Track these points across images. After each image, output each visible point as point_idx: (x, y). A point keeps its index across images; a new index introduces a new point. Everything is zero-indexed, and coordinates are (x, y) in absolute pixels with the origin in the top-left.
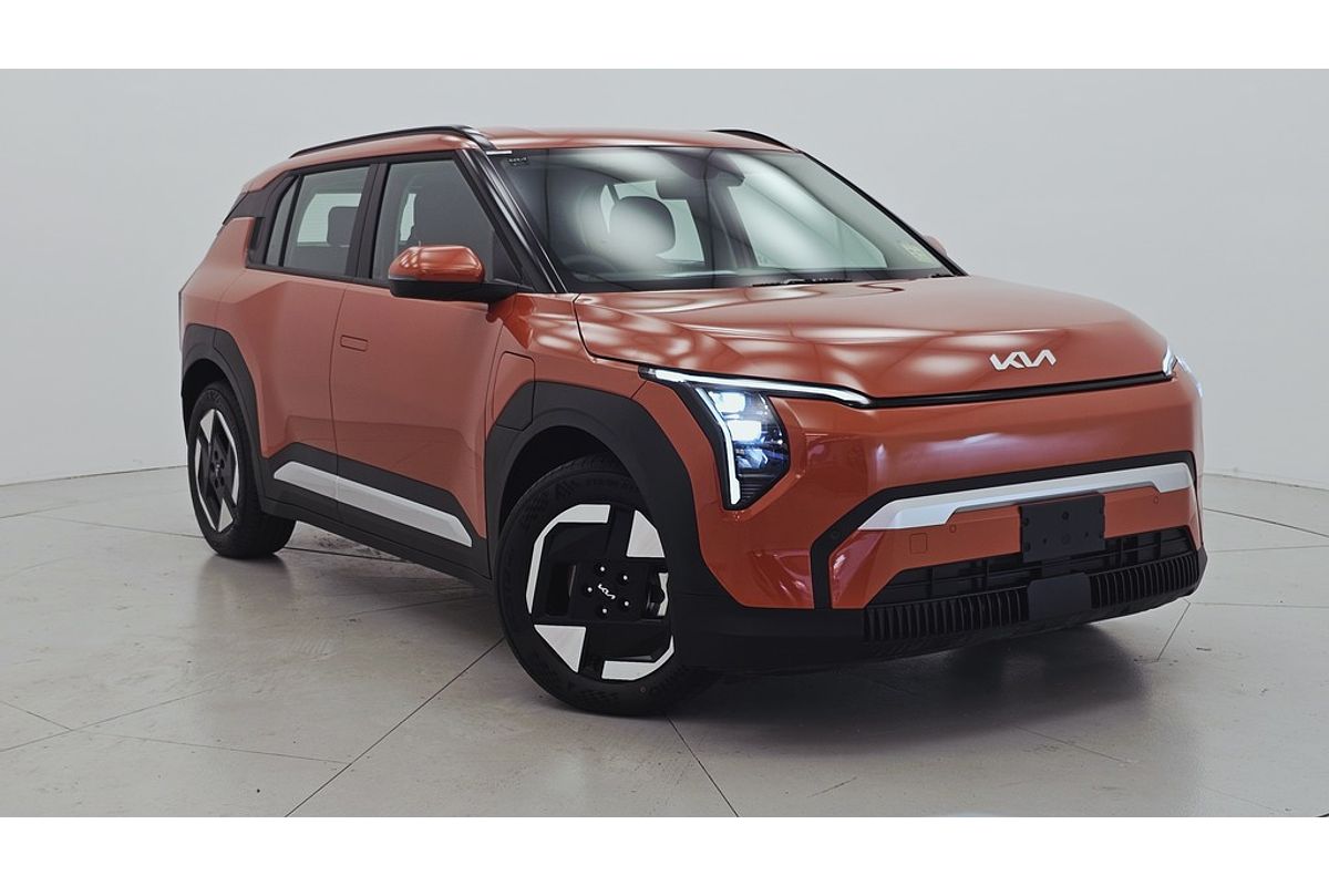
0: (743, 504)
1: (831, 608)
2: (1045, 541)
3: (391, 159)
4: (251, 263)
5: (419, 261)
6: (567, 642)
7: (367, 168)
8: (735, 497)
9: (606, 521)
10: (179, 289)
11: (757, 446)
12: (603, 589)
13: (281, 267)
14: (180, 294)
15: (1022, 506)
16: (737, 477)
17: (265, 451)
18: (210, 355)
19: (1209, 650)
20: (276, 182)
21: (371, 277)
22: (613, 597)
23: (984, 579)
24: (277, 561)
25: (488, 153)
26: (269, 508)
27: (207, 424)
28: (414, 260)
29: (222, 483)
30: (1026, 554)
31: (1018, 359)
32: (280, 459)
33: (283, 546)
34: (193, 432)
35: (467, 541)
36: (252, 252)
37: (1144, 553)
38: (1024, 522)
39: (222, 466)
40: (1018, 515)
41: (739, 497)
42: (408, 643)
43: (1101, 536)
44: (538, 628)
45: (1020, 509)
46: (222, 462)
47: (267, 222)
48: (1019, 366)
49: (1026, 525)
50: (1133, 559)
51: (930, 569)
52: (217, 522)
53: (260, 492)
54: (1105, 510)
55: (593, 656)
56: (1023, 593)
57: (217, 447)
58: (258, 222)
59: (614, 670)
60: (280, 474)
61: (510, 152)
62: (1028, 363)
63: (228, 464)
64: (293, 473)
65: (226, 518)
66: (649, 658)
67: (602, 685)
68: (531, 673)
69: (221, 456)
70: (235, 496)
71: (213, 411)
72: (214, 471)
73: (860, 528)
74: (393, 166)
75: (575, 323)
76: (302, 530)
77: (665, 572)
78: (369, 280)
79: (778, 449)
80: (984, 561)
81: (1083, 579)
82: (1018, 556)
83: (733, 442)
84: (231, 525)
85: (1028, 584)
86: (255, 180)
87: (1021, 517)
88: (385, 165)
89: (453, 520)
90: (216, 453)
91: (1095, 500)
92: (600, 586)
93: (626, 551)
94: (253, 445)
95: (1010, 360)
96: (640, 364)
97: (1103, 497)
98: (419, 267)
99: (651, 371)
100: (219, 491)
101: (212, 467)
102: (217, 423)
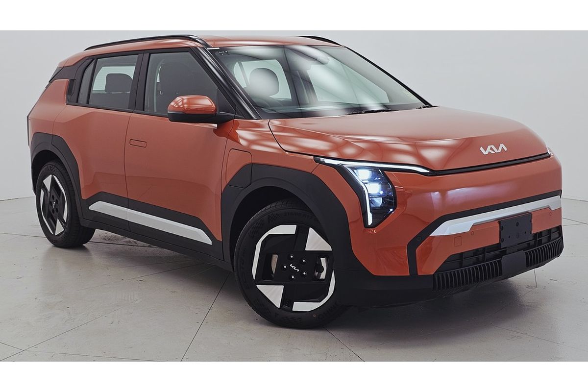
0: (374, 226)
1: (417, 275)
2: (509, 237)
3: (151, 52)
4: (69, 102)
5: (183, 104)
6: (274, 293)
7: (136, 56)
8: (370, 222)
9: (294, 233)
10: (27, 115)
11: (380, 196)
12: (293, 267)
13: (88, 104)
14: (28, 117)
15: (500, 221)
16: (371, 212)
17: (84, 197)
18: (50, 148)
19: (556, 280)
20: (81, 62)
21: (144, 110)
22: (298, 270)
23: (484, 257)
24: (85, 249)
25: (208, 49)
26: (85, 223)
27: (47, 182)
28: (180, 104)
29: (57, 211)
30: (502, 244)
31: (491, 149)
32: (93, 200)
33: (88, 241)
34: (38, 186)
35: (208, 241)
36: (69, 97)
37: (544, 239)
38: (501, 228)
39: (57, 202)
40: (498, 225)
41: (371, 222)
42: (175, 292)
43: (531, 233)
44: (259, 286)
45: (499, 222)
46: (57, 200)
47: (78, 81)
48: (493, 152)
49: (502, 230)
50: (540, 243)
51: (461, 254)
52: (54, 230)
53: (80, 215)
54: (532, 220)
55: (287, 300)
56: (500, 262)
57: (54, 194)
58: (72, 82)
59: (298, 306)
60: (92, 208)
61: (219, 48)
62: (497, 151)
63: (60, 202)
64: (99, 207)
65: (60, 229)
66: (317, 300)
67: (292, 314)
68: (255, 309)
69: (56, 198)
70: (65, 218)
71: (51, 175)
72: (52, 205)
73: (431, 235)
74: (151, 55)
75: (271, 133)
76: (98, 233)
77: (324, 258)
78: (143, 112)
79: (390, 198)
80: (484, 248)
81: (522, 253)
82: (499, 244)
83: (369, 194)
84: (63, 232)
85: (502, 258)
86: (68, 60)
87: (500, 226)
88: (148, 54)
89: (200, 232)
90: (53, 197)
91: (527, 216)
92: (291, 265)
93: (305, 248)
94: (76, 192)
95: (488, 150)
96: (314, 156)
97: (532, 214)
98: (184, 107)
99: (322, 159)
100: (55, 215)
101: (51, 203)
102: (53, 182)
